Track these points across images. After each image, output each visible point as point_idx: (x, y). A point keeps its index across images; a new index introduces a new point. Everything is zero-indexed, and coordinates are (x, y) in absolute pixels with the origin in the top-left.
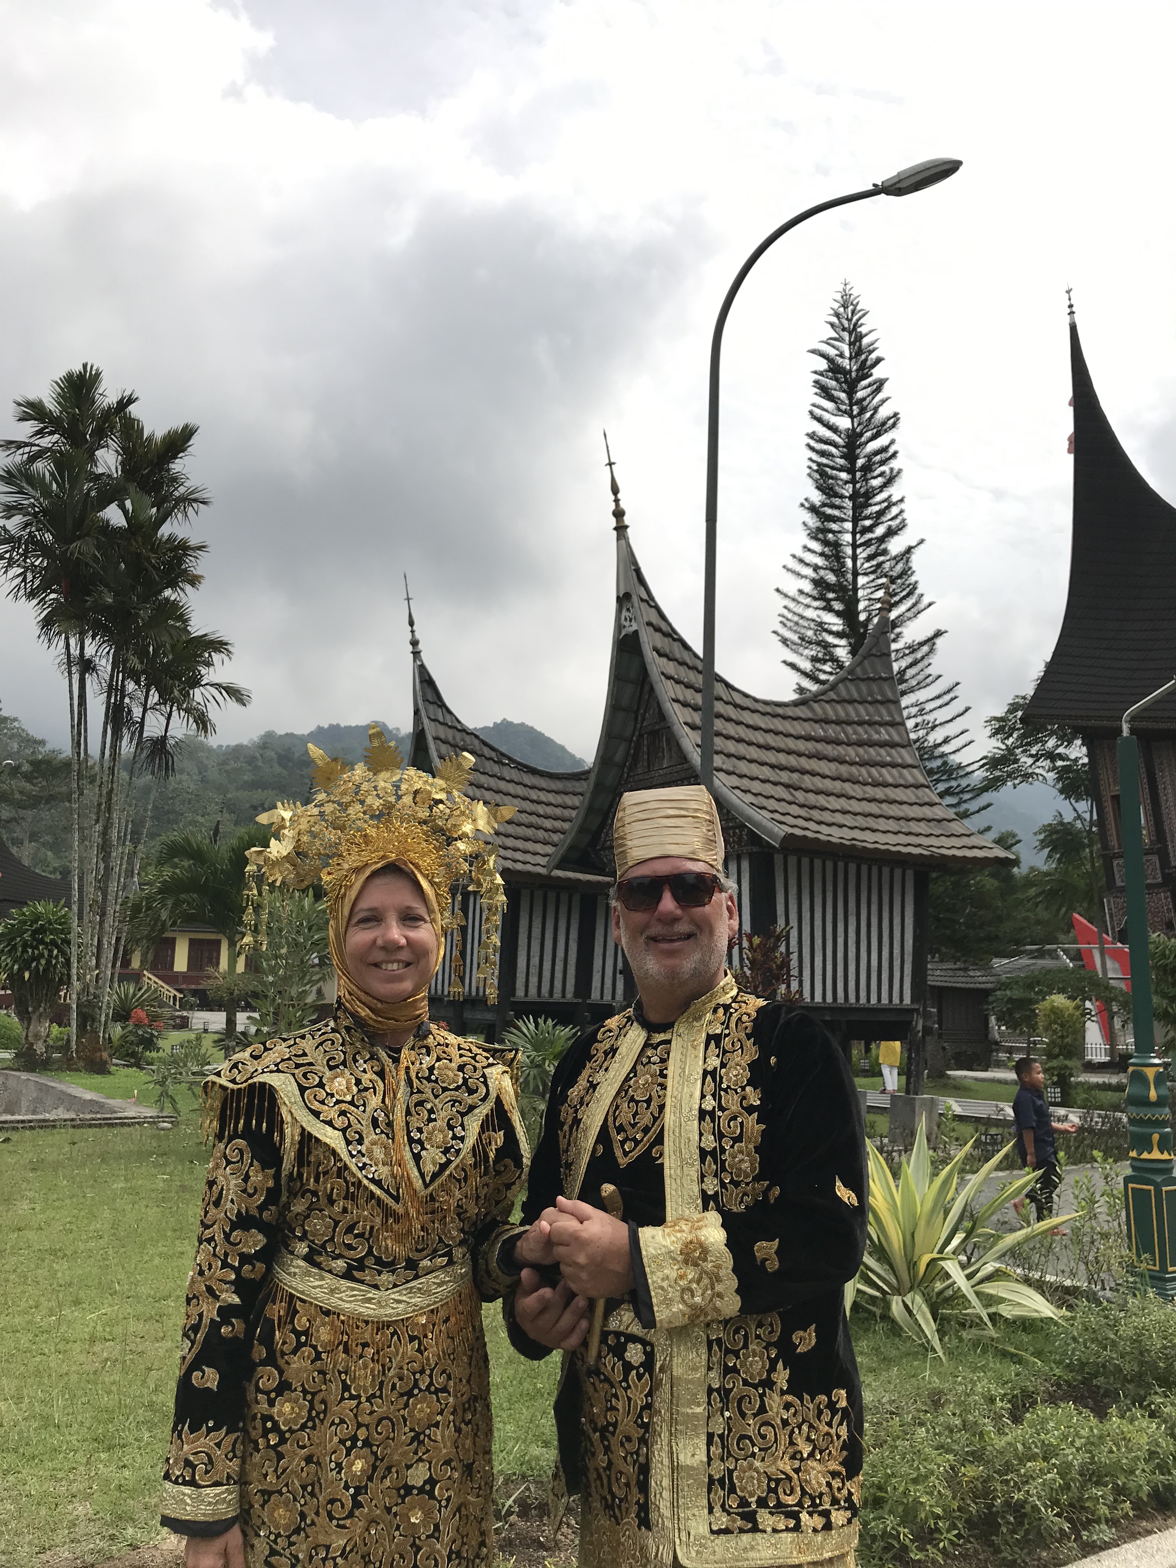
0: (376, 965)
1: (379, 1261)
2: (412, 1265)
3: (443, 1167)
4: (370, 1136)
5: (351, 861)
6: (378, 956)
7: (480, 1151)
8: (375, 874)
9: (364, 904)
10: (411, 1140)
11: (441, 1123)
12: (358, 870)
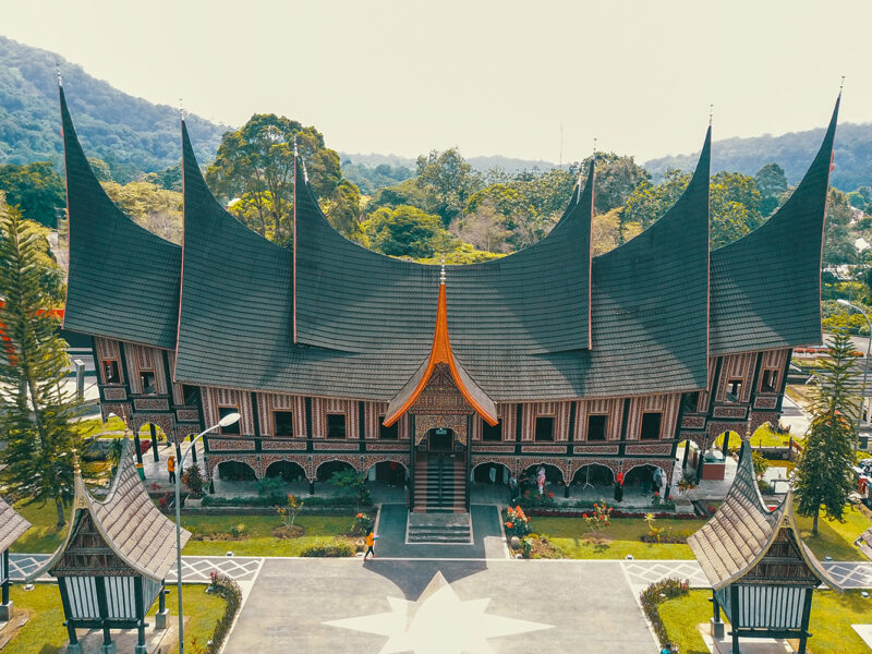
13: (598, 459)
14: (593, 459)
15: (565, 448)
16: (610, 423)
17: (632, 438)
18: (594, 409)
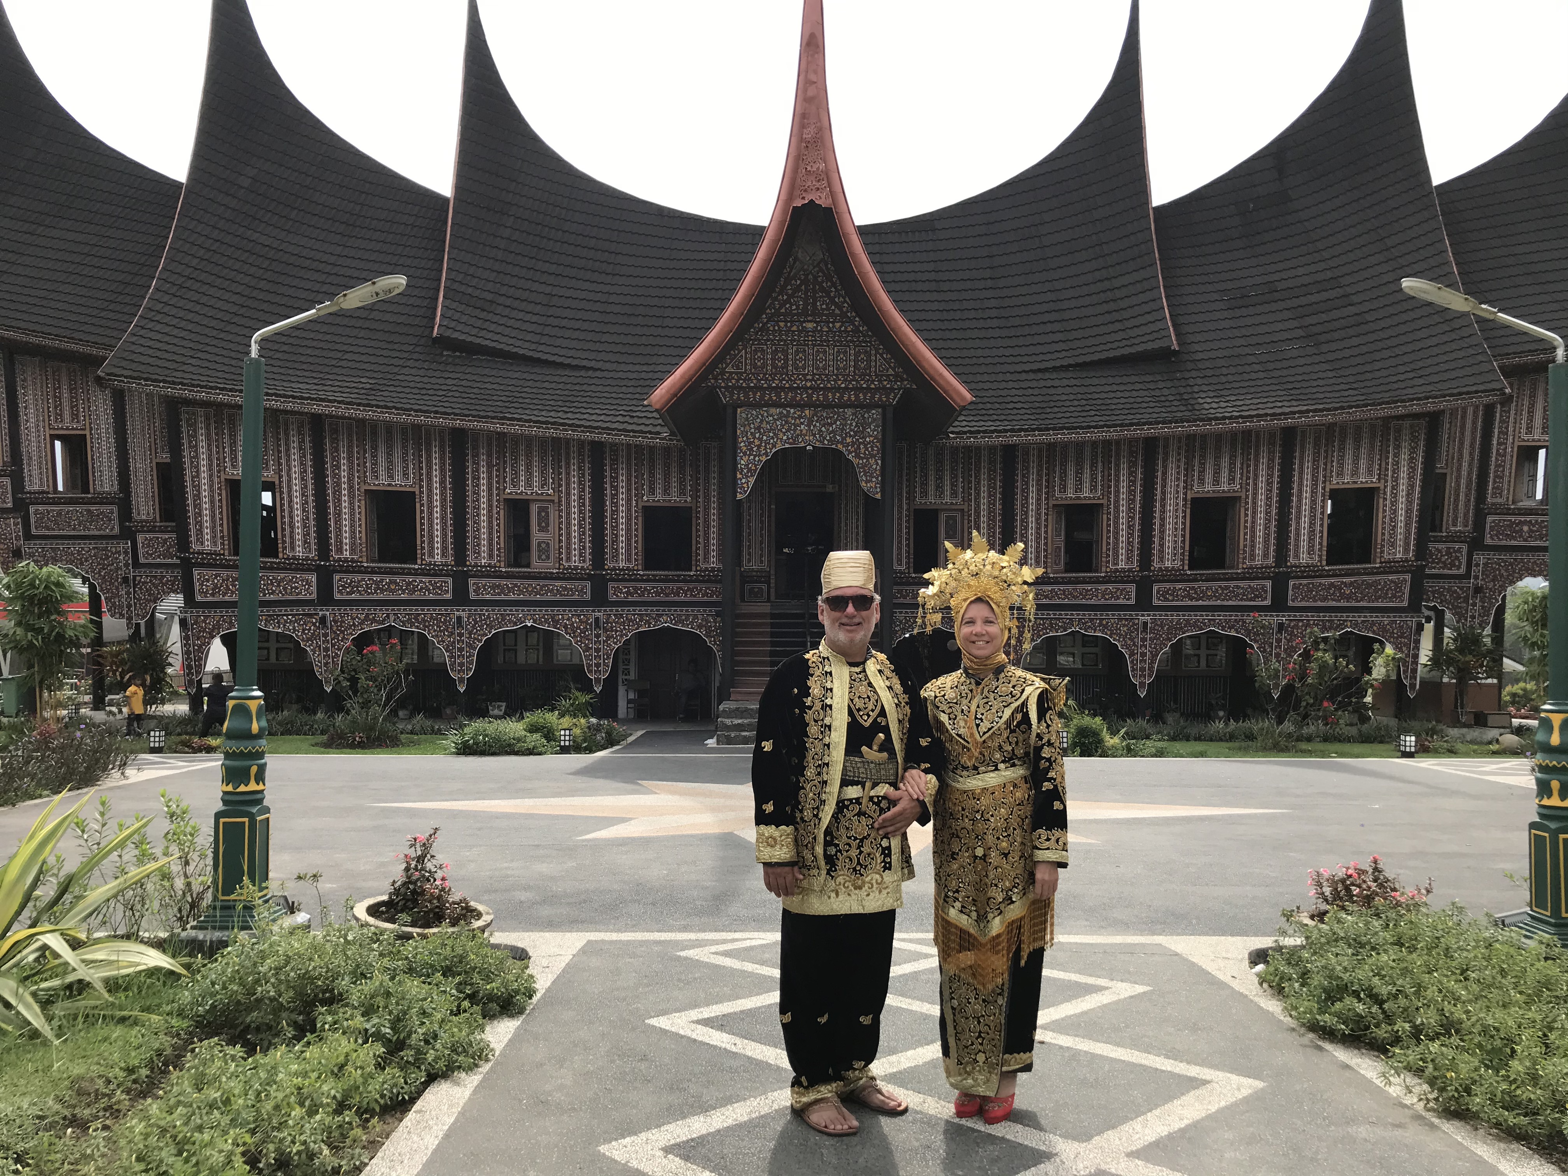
0: (974, 642)
1: (963, 766)
2: (976, 768)
3: (989, 729)
4: (960, 717)
5: (962, 595)
6: (974, 638)
7: (1008, 723)
8: (971, 602)
9: (966, 616)
10: (976, 718)
11: (994, 711)
12: (965, 600)
13: (1220, 616)
14: (1205, 616)
15: (1132, 588)
16: (1244, 518)
17: (1304, 558)
18: (1202, 481)
